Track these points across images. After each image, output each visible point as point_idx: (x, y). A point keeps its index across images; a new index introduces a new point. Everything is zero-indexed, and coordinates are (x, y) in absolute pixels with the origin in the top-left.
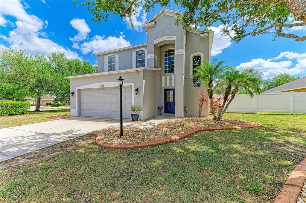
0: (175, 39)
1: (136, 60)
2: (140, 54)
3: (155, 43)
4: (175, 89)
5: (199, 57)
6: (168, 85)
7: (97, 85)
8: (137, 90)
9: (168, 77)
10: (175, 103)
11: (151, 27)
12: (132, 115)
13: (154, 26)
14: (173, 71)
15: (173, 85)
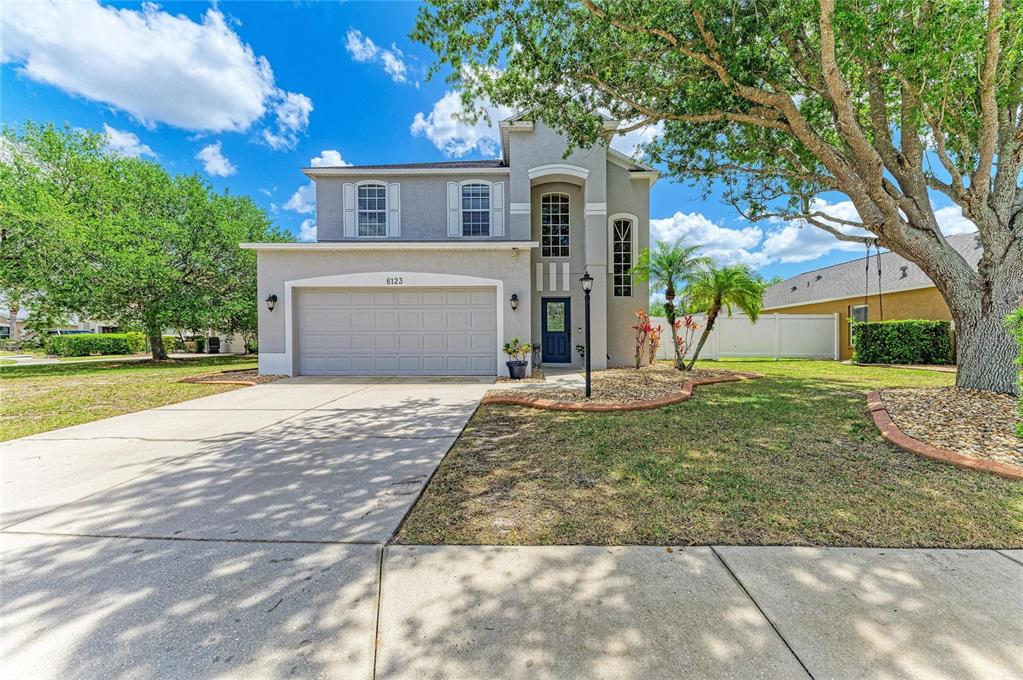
0: (585, 176)
1: (461, 211)
2: (474, 195)
3: (531, 176)
4: (569, 299)
5: (626, 224)
6: (553, 287)
7: (377, 279)
8: (515, 298)
9: (553, 267)
10: (569, 334)
11: (522, 132)
12: (508, 364)
13: (530, 132)
14: (565, 252)
15: (566, 287)
